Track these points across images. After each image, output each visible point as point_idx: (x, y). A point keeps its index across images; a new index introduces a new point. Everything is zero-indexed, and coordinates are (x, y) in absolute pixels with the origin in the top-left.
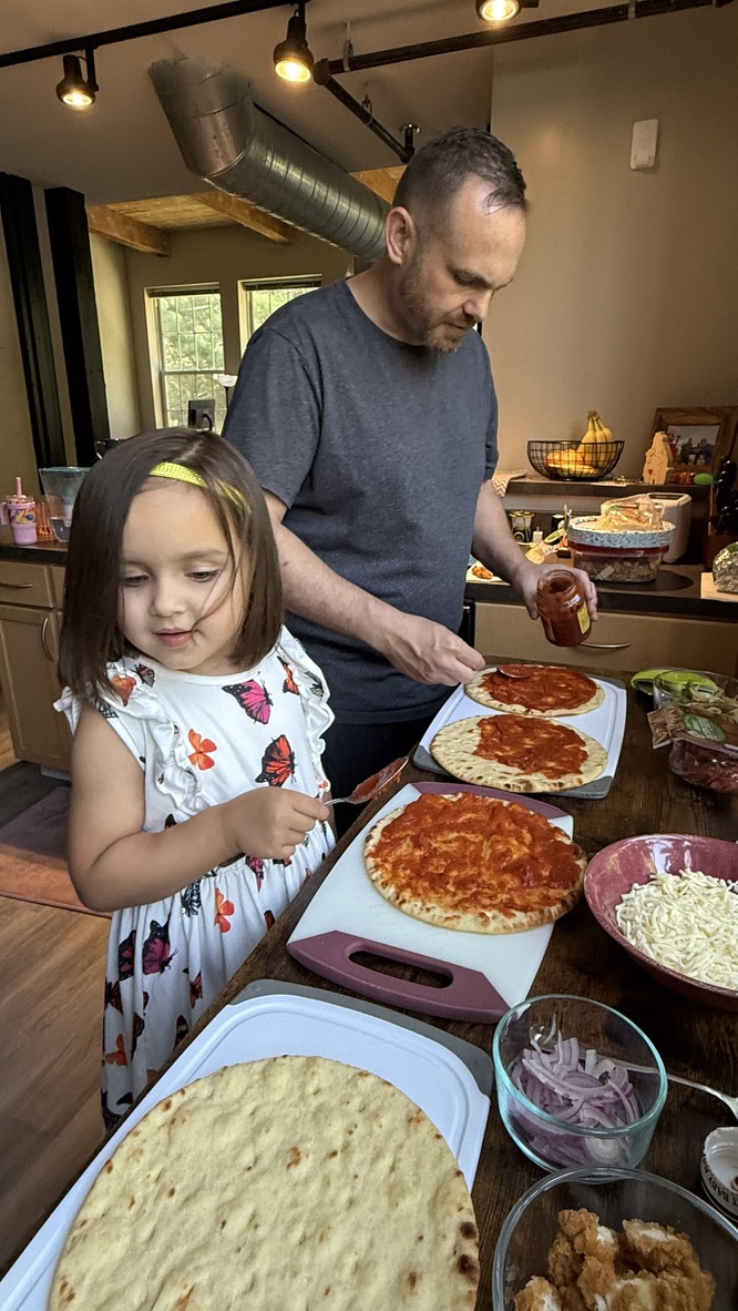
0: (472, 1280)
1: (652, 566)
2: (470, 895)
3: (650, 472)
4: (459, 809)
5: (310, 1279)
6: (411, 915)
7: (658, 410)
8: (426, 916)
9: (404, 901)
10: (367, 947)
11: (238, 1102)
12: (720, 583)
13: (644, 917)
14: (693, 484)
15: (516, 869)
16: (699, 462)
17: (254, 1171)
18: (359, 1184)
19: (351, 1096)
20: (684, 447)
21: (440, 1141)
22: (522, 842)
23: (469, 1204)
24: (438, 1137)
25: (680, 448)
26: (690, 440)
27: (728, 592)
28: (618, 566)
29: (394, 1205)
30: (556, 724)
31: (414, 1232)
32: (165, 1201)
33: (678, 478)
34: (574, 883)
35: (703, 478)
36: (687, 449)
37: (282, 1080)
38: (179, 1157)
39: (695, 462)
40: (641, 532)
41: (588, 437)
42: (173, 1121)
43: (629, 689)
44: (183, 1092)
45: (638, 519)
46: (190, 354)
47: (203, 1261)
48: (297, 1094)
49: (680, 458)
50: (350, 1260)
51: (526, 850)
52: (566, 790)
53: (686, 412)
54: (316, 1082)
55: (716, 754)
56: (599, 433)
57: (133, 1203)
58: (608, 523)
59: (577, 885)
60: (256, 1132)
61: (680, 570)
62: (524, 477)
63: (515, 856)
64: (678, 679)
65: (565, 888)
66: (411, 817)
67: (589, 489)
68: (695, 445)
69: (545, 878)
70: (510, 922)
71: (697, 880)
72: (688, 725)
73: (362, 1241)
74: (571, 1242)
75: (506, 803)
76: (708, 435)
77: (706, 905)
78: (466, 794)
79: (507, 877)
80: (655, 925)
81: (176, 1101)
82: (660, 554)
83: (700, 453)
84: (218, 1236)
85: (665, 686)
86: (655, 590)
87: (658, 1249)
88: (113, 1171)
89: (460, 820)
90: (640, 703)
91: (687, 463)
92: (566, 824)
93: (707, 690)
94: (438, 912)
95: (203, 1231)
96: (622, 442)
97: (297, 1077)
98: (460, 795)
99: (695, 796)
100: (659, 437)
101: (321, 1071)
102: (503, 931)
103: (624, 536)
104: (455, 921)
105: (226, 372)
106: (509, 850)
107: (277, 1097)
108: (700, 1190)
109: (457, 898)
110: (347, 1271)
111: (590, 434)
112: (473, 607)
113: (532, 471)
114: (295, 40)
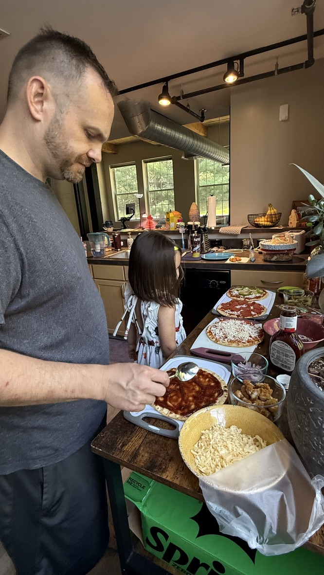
1: (290, 255)
3: (291, 223)
7: (293, 201)
14: (306, 226)
26: (305, 211)
28: (278, 256)
33: (301, 225)
35: (309, 224)
40: (285, 244)
49: (300, 218)
56: (272, 211)
58: (274, 242)
62: (247, 227)
67: (269, 230)
68: (306, 213)
82: (293, 251)
86: (292, 263)
90: (280, 296)
96: (281, 213)
100: (293, 211)
103: (280, 246)
105: (139, 193)
111: (269, 211)
112: (230, 271)
113: (250, 225)
114: (165, 93)
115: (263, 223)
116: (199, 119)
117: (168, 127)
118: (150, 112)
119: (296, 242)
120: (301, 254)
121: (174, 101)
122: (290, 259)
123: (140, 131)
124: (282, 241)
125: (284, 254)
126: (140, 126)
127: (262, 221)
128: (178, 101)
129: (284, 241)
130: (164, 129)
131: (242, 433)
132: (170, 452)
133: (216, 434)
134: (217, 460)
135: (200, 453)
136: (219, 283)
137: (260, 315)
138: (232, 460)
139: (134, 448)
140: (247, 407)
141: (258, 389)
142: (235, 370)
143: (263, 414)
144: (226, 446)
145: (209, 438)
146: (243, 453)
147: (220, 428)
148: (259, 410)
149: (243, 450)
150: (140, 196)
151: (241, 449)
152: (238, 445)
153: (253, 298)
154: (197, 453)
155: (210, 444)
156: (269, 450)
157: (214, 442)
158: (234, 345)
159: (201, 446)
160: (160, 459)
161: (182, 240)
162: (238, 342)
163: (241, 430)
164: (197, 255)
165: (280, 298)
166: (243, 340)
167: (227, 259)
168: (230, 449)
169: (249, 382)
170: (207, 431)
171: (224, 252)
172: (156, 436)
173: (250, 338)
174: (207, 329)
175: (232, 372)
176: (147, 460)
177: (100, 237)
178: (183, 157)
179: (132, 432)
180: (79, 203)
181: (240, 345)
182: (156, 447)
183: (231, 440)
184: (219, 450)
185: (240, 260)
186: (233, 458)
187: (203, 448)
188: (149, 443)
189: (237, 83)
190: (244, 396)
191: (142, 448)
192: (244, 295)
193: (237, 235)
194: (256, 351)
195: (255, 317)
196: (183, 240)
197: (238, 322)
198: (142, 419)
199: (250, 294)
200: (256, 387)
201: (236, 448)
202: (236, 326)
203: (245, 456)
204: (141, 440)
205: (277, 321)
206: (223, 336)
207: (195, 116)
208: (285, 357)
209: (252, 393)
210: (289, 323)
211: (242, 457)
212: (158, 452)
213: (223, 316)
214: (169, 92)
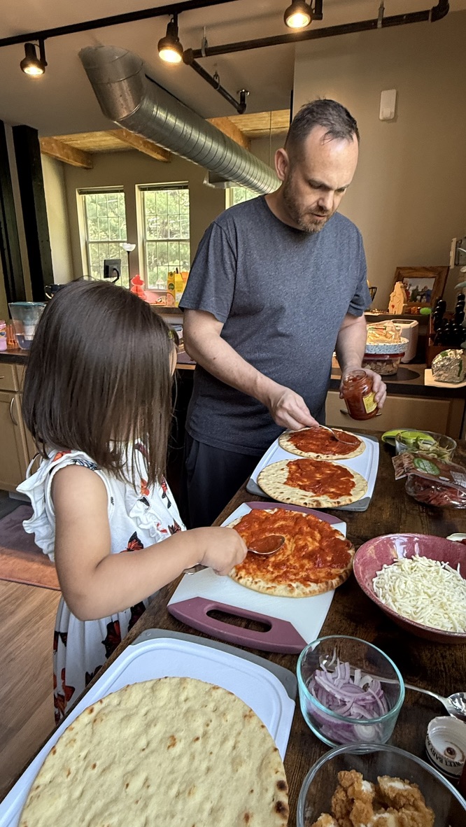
0: (284, 817)
1: (394, 365)
2: (283, 573)
3: (393, 306)
4: (275, 519)
5: (182, 819)
6: (245, 586)
7: (397, 268)
8: (254, 586)
9: (241, 578)
10: (217, 607)
11: (137, 707)
12: (436, 376)
13: (390, 585)
14: (420, 314)
15: (311, 556)
16: (423, 301)
17: (147, 751)
18: (213, 757)
19: (208, 701)
20: (413, 291)
21: (263, 730)
22: (314, 539)
23: (282, 769)
24: (263, 726)
25: (411, 292)
26: (417, 287)
27: (441, 381)
28: (373, 365)
29: (235, 771)
30: (335, 465)
31: (248, 788)
32: (90, 772)
33: (410, 310)
34: (347, 565)
35: (425, 310)
36: (415, 292)
37: (164, 693)
38: (99, 743)
39: (421, 301)
40: (388, 344)
42: (95, 721)
43: (380, 442)
44: (101, 701)
45: (385, 336)
46: (105, 230)
47: (114, 809)
48: (174, 701)
49: (411, 298)
50: (208, 806)
51: (317, 544)
52: (341, 506)
53: (415, 269)
54: (185, 693)
55: (434, 483)
57: (69, 774)
59: (349, 566)
60: (148, 726)
61: (411, 367)
63: (310, 548)
64: (411, 436)
65: (342, 568)
66: (245, 524)
68: (420, 290)
69: (329, 562)
70: (307, 590)
71: (423, 562)
72: (417, 465)
73: (215, 795)
74: (345, 791)
75: (304, 515)
76: (428, 284)
77: (428, 577)
78: (280, 509)
79: (305, 561)
80: (397, 591)
81: (97, 708)
82: (399, 358)
83: (424, 295)
84: (123, 794)
85: (403, 441)
86: (396, 380)
87: (399, 794)
88: (57, 754)
89: (276, 526)
90: (388, 450)
91: (415, 301)
92: (342, 528)
93: (428, 443)
94: (262, 584)
95: (114, 790)
96: (375, 288)
97: (174, 690)
98: (276, 510)
99: (421, 509)
100: (398, 285)
101: (189, 686)
102: (303, 596)
103: (377, 346)
104: (273, 590)
105: (128, 242)
106: (306, 545)
107: (162, 704)
108: (425, 756)
109: (274, 575)
110: (206, 814)
114: (172, 36)
116: (235, 107)
117: (178, 116)
118: (144, 79)
119: (405, 340)
120: (410, 362)
121: (190, 57)
122: (394, 372)
123: (124, 114)
124: (381, 338)
125: (383, 362)
128: (196, 60)
129: (384, 338)
150: (131, 247)
177: (35, 312)
178: (205, 182)
180: (6, 246)
189: (310, 35)
207: (228, 99)
214: (179, 36)
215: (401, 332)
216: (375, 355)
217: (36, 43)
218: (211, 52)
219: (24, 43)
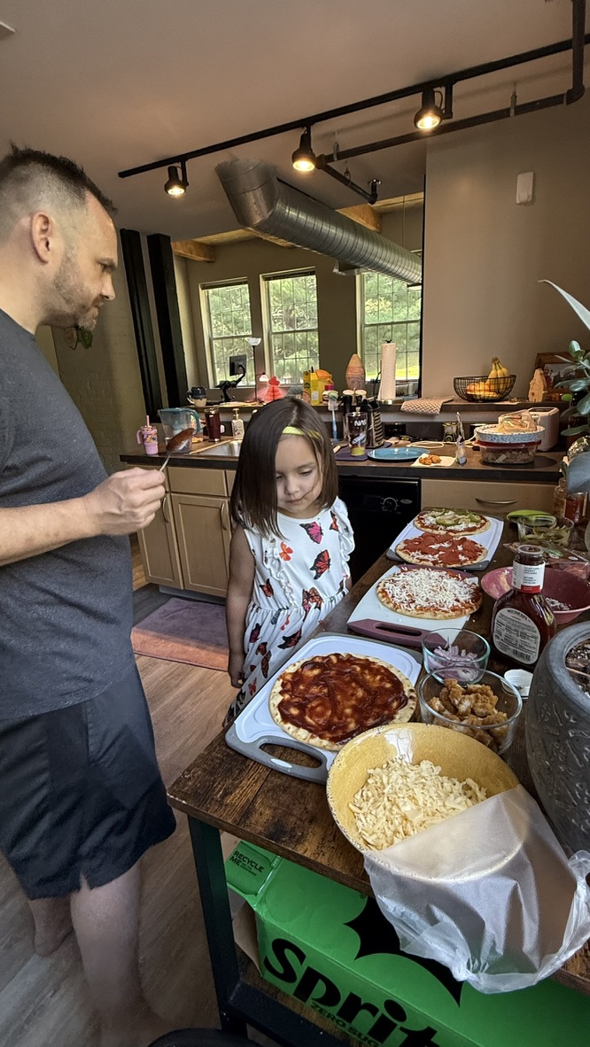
0: (414, 701)
1: (530, 453)
3: (533, 394)
7: (538, 354)
14: (560, 401)
20: (555, 377)
21: (400, 672)
25: (553, 378)
26: (559, 373)
28: (509, 454)
33: (551, 397)
35: (567, 397)
36: (557, 378)
40: (522, 433)
41: (492, 374)
43: (505, 521)
44: (299, 662)
45: (521, 425)
46: (226, 323)
49: (550, 384)
56: (499, 371)
58: (502, 429)
61: (548, 455)
62: (452, 401)
67: (492, 407)
74: (447, 687)
82: (535, 446)
85: (524, 519)
86: (533, 468)
91: (556, 388)
96: (515, 376)
100: (538, 372)
103: (512, 436)
105: (253, 336)
111: (493, 372)
112: (420, 482)
113: (457, 397)
114: (304, 149)
115: (482, 393)
116: (366, 198)
117: (309, 212)
118: (277, 185)
119: (542, 429)
120: (550, 450)
121: (322, 163)
122: (531, 460)
123: (258, 220)
124: (516, 427)
125: (519, 450)
126: (258, 209)
127: (481, 390)
128: (329, 164)
129: (519, 428)
130: (302, 217)
131: (441, 775)
132: (309, 807)
133: (395, 775)
134: (396, 822)
135: (364, 810)
136: (399, 503)
137: (474, 562)
138: (424, 822)
139: (244, 800)
140: (451, 728)
141: (472, 696)
142: (429, 661)
143: (481, 740)
144: (414, 798)
145: (382, 783)
146: (443, 809)
147: (401, 765)
148: (472, 732)
149: (444, 806)
150: (256, 341)
151: (440, 803)
152: (434, 796)
153: (462, 531)
154: (360, 809)
155: (384, 794)
156: (491, 804)
157: (391, 791)
158: (428, 615)
159: (367, 797)
160: (293, 819)
161: (332, 423)
162: (435, 609)
163: (439, 768)
164: (360, 451)
165: (511, 531)
166: (443, 606)
167: (414, 460)
168: (421, 803)
169: (455, 682)
170: (378, 770)
171: (409, 446)
172: (284, 778)
173: (456, 603)
174: (378, 587)
175: (423, 665)
176: (268, 820)
177: (183, 418)
178: (336, 270)
179: (241, 771)
180: (143, 353)
181: (439, 616)
182: (284, 798)
183: (422, 786)
184: (401, 804)
185: (439, 461)
186: (427, 818)
187: (371, 801)
188: (273, 790)
189: (438, 131)
190: (446, 706)
191: (259, 800)
192: (446, 526)
193: (432, 416)
194: (467, 626)
195: (465, 564)
196: (334, 423)
197: (435, 574)
198: (260, 748)
199: (457, 523)
200: (468, 692)
201: (431, 800)
202: (432, 581)
203: (447, 815)
204: (259, 785)
205: (506, 572)
206: (408, 599)
207: (359, 193)
208: (520, 638)
209: (460, 703)
210: (530, 576)
211: (442, 817)
212: (288, 808)
213: (408, 563)
214: (312, 147)
215: (539, 420)
216: (510, 444)
217: (179, 165)
218: (343, 155)
219: (167, 167)
